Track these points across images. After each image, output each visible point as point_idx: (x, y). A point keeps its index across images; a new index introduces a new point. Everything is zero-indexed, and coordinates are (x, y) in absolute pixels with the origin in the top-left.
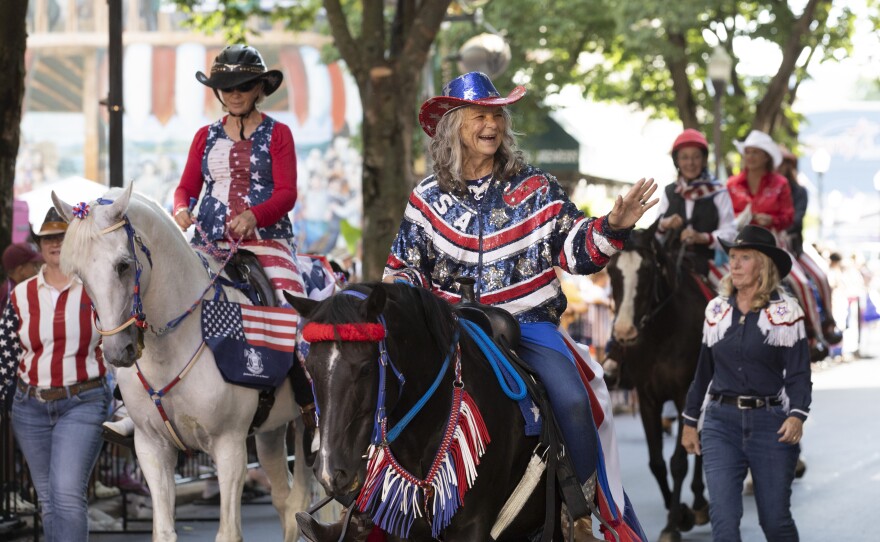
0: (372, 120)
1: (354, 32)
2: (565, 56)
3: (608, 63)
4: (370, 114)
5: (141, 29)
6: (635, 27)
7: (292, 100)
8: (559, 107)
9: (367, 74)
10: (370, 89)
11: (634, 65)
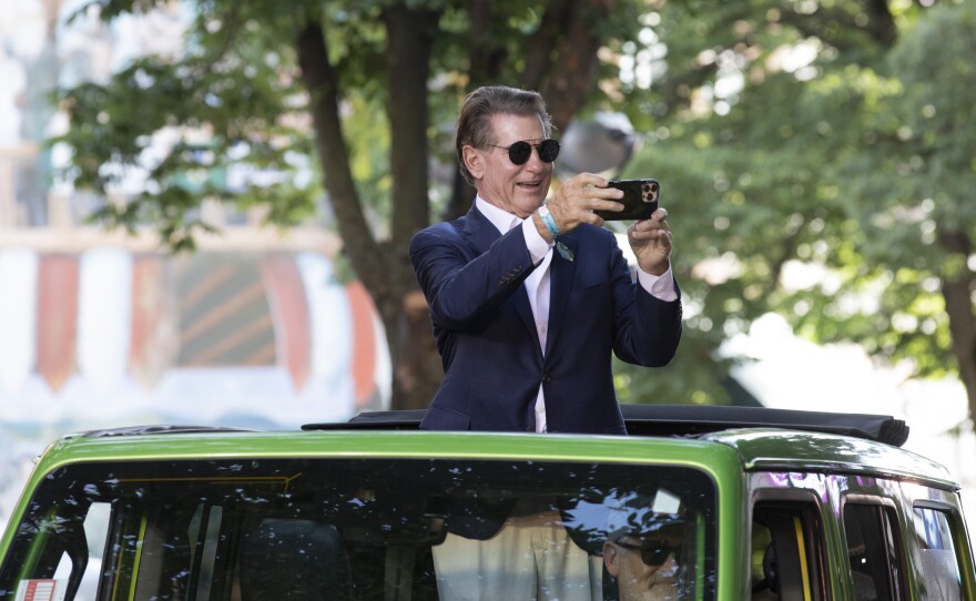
0: (408, 383)
1: (381, 230)
2: (762, 269)
3: (831, 281)
4: (403, 373)
5: (18, 224)
6: (882, 221)
7: (282, 346)
8: (748, 359)
9: (399, 303)
10: (404, 331)
11: (880, 283)
